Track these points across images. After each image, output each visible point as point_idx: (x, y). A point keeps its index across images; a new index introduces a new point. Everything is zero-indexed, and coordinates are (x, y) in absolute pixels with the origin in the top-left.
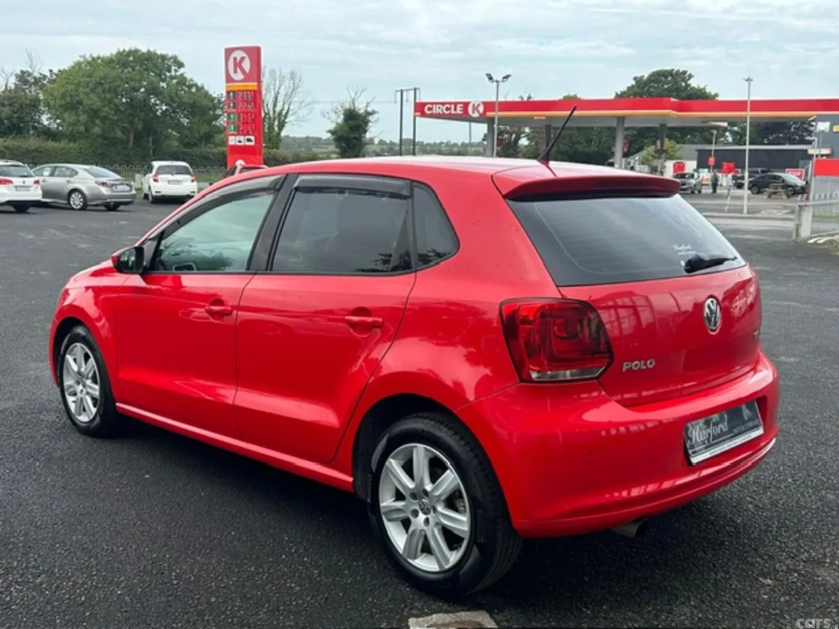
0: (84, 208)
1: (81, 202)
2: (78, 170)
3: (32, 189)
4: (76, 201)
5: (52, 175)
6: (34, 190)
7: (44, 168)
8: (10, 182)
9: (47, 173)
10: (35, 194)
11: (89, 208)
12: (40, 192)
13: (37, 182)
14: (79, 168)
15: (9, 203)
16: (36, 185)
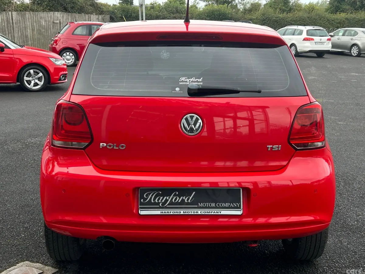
0: (359, 55)
1: (357, 51)
2: (358, 31)
3: (325, 44)
4: (355, 51)
5: (343, 35)
6: (327, 44)
7: (340, 30)
8: (313, 39)
9: (341, 34)
10: (328, 46)
11: (362, 55)
12: (330, 45)
13: (329, 40)
14: (358, 30)
15: (310, 51)
16: (328, 42)
